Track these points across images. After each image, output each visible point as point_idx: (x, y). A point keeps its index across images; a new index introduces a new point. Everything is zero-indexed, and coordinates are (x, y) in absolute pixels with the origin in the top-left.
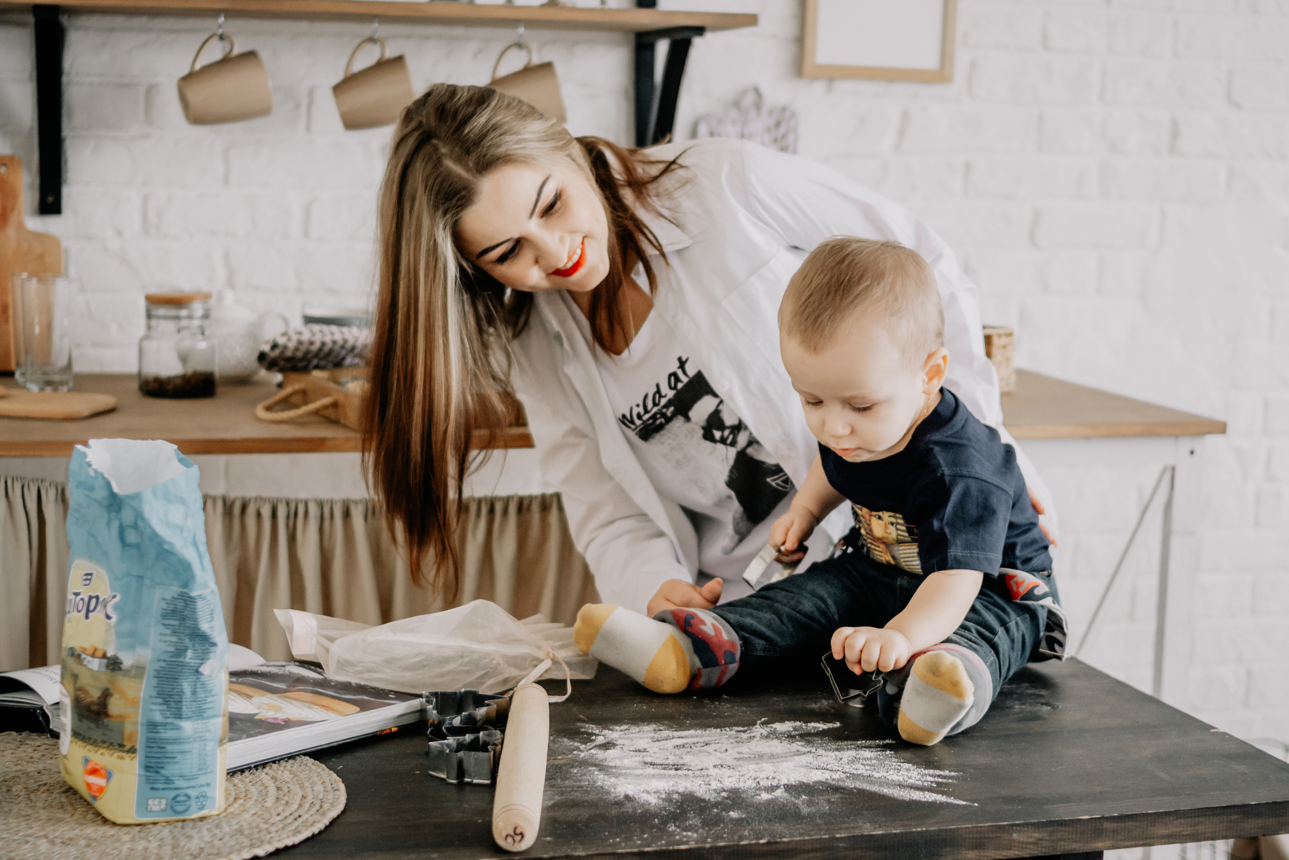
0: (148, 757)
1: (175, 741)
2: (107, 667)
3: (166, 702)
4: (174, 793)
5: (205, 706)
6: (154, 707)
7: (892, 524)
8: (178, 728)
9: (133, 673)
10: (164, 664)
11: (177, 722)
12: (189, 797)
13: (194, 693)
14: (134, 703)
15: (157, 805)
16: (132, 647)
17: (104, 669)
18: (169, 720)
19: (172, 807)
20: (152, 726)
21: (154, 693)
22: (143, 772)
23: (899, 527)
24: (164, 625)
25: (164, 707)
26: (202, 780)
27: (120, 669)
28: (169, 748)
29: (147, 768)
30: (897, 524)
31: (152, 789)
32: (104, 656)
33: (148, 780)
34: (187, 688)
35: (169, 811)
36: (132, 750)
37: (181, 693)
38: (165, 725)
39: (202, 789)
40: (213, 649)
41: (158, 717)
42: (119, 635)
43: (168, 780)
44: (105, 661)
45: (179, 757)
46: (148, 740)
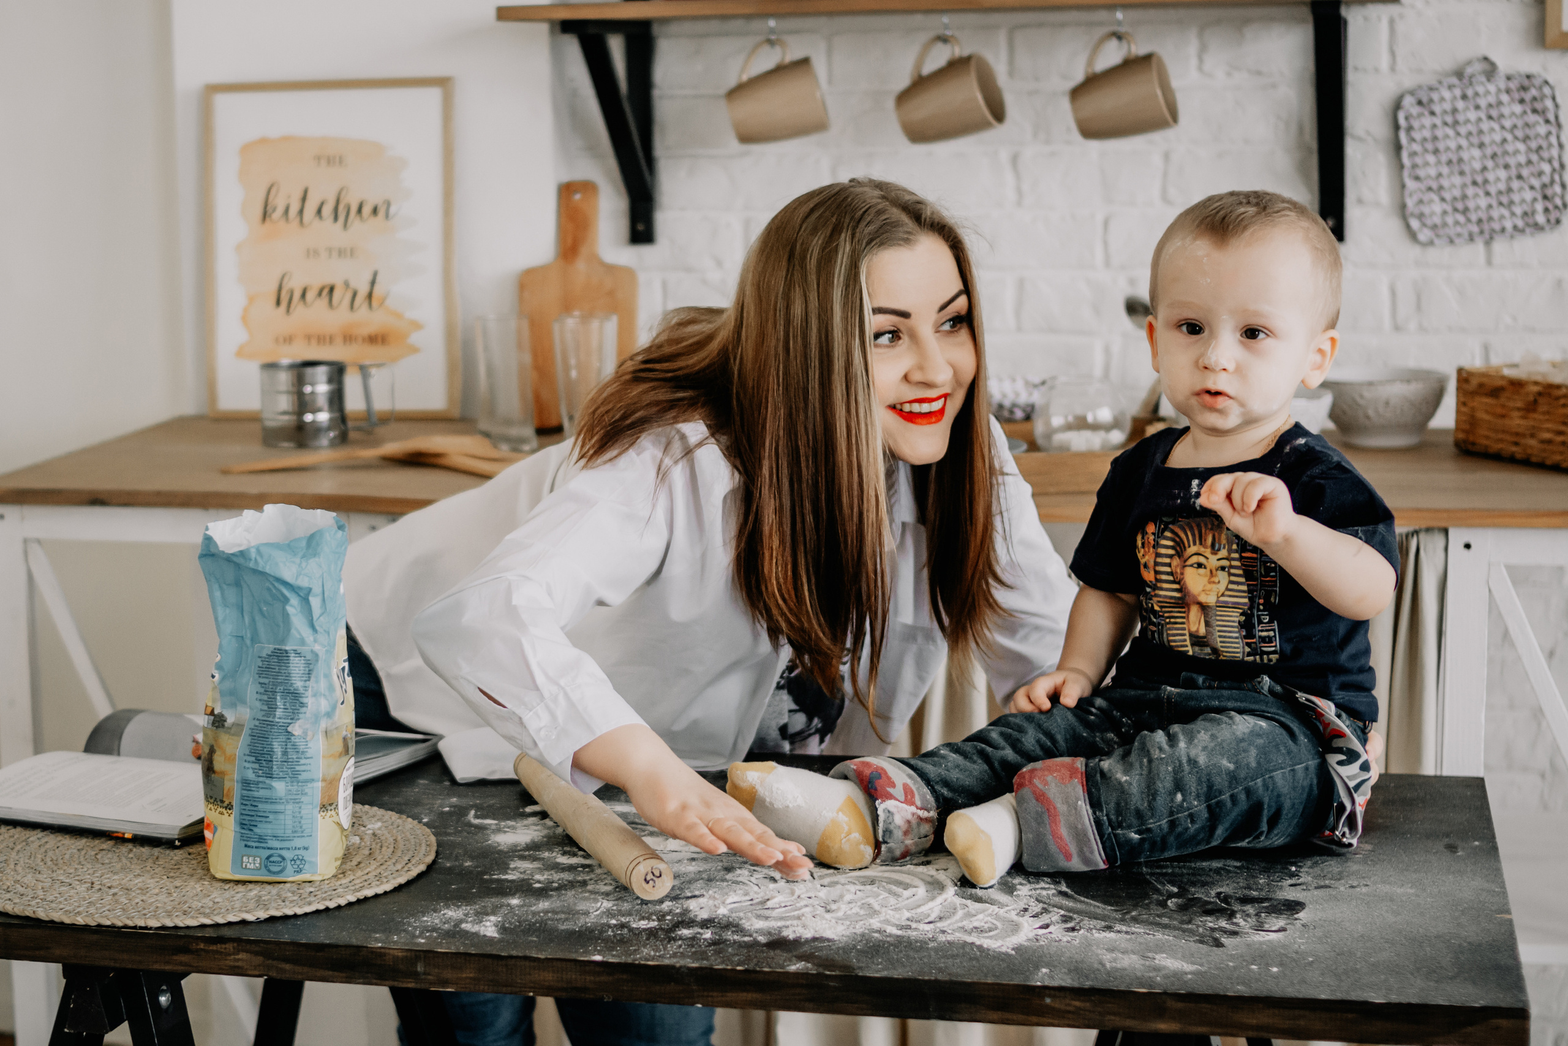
0: (242, 814)
1: (267, 800)
2: (213, 724)
3: (258, 761)
4: (268, 852)
5: (298, 768)
6: (247, 765)
7: (1223, 568)
8: (270, 788)
9: (232, 731)
10: (257, 723)
11: (268, 781)
12: (284, 859)
13: (285, 753)
14: (231, 759)
15: (252, 863)
16: (233, 705)
17: (210, 726)
18: (261, 779)
19: (266, 867)
20: (246, 783)
21: (247, 752)
22: (238, 829)
23: (1233, 571)
24: (260, 683)
25: (256, 766)
26: (298, 842)
27: (223, 726)
28: (261, 806)
29: (242, 825)
30: (1231, 567)
31: (246, 846)
32: (212, 713)
33: (243, 837)
34: (278, 749)
35: (264, 870)
36: (229, 807)
37: (271, 752)
38: (258, 783)
39: (297, 852)
40: (303, 710)
41: (250, 775)
42: (222, 694)
43: (261, 839)
44: (212, 718)
45: (271, 817)
46: (243, 797)
